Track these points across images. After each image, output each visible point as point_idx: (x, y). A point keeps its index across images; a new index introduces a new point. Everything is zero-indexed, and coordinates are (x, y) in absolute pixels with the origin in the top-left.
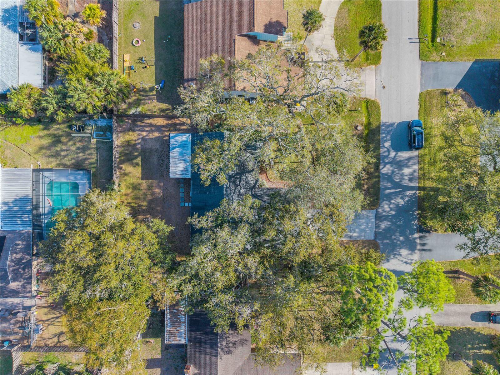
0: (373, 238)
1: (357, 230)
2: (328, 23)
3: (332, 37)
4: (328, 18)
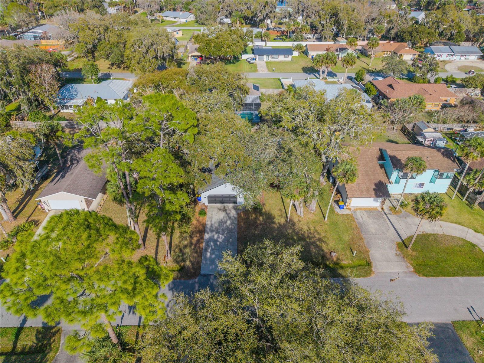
0: (202, 272)
1: (213, 256)
2: (435, 228)
3: (423, 232)
4: (440, 228)
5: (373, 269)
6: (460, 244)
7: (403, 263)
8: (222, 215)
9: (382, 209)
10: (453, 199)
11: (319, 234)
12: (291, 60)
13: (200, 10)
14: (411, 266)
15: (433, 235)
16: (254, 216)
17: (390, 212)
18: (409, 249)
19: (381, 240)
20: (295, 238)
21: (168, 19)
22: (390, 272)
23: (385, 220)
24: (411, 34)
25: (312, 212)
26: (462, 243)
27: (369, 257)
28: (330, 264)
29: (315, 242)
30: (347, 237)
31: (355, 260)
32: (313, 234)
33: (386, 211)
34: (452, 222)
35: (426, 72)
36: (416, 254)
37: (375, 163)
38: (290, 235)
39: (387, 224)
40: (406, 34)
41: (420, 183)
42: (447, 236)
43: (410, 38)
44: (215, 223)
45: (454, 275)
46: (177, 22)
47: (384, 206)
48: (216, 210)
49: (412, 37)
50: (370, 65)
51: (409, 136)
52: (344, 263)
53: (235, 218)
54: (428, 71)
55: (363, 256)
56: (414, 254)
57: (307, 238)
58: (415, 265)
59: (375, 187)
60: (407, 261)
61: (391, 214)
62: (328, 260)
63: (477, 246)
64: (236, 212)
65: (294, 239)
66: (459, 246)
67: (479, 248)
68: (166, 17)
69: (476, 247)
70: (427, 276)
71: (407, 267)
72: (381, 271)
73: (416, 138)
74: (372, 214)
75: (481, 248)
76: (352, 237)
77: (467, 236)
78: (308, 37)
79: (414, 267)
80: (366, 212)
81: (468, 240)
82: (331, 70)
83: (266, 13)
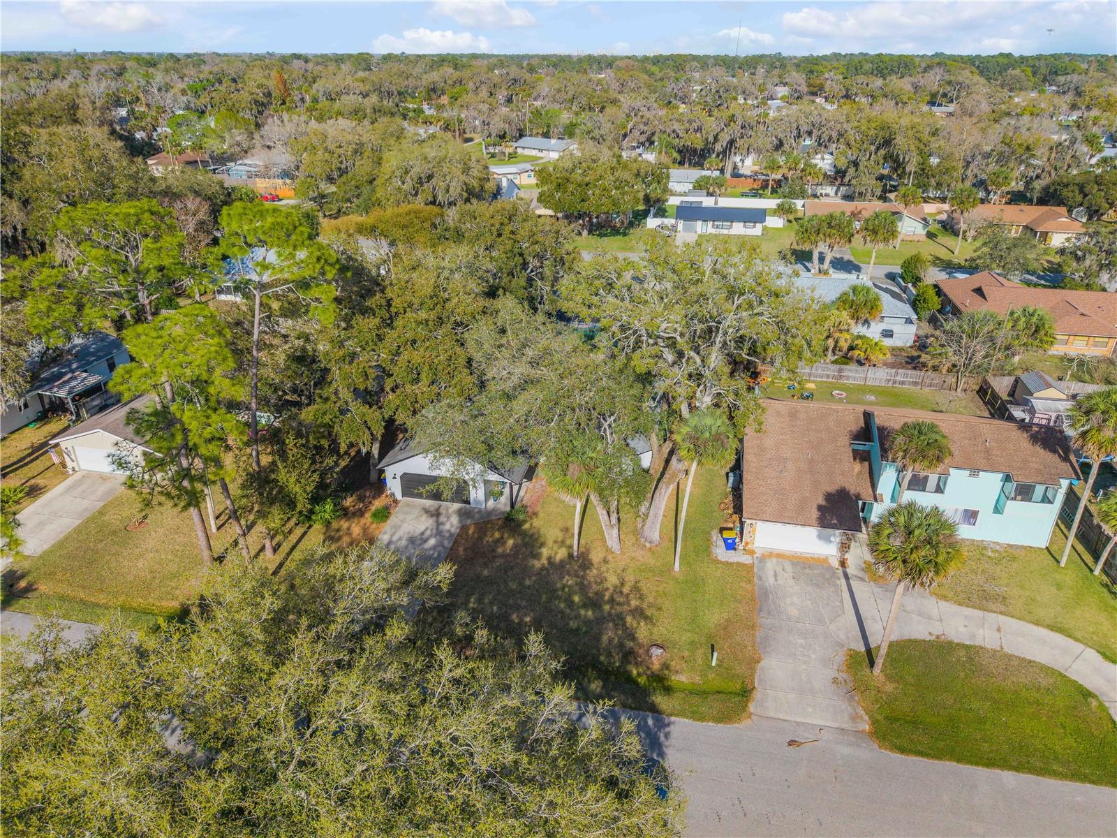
2: (981, 632)
3: (938, 637)
4: (997, 635)
5: (752, 707)
6: (1044, 683)
7: (844, 705)
8: (423, 524)
9: (843, 564)
10: (1063, 564)
11: (641, 598)
12: (760, 234)
13: (592, 134)
14: (866, 718)
15: (967, 647)
16: (497, 535)
17: (860, 574)
18: (877, 670)
19: (805, 638)
20: (576, 599)
21: (527, 152)
22: (798, 724)
23: (838, 591)
24: (1082, 188)
25: (648, 545)
26: (1051, 681)
27: (752, 675)
28: (639, 675)
29: (621, 617)
30: (713, 617)
31: (711, 676)
32: (627, 596)
33: (851, 571)
34: (1037, 623)
35: (1095, 267)
36: (896, 688)
37: (844, 446)
38: (567, 590)
39: (842, 602)
40: (1070, 188)
41: (966, 511)
42: (1010, 657)
43: (1079, 198)
44: (400, 539)
45: (990, 763)
46: (542, 158)
47: (847, 556)
48: (416, 512)
49: (1086, 196)
50: (956, 253)
51: (993, 406)
52: (680, 679)
53: (451, 535)
54: (1101, 267)
55: (740, 669)
56: (890, 687)
57: (608, 602)
58: (879, 718)
59: (824, 503)
60: (858, 703)
61: (861, 579)
62: (637, 664)
63: (1095, 696)
64: (460, 521)
65: (573, 602)
66: (1038, 690)
67: (1101, 705)
68: (523, 148)
69: (1090, 700)
70: (902, 750)
71: (854, 718)
72: (772, 714)
73: (1007, 409)
74: (807, 571)
75: (1107, 704)
76: (728, 621)
77: (1074, 666)
78: (824, 192)
79: (874, 722)
80: (794, 564)
81: (1074, 677)
82: (852, 259)
83: (728, 138)
